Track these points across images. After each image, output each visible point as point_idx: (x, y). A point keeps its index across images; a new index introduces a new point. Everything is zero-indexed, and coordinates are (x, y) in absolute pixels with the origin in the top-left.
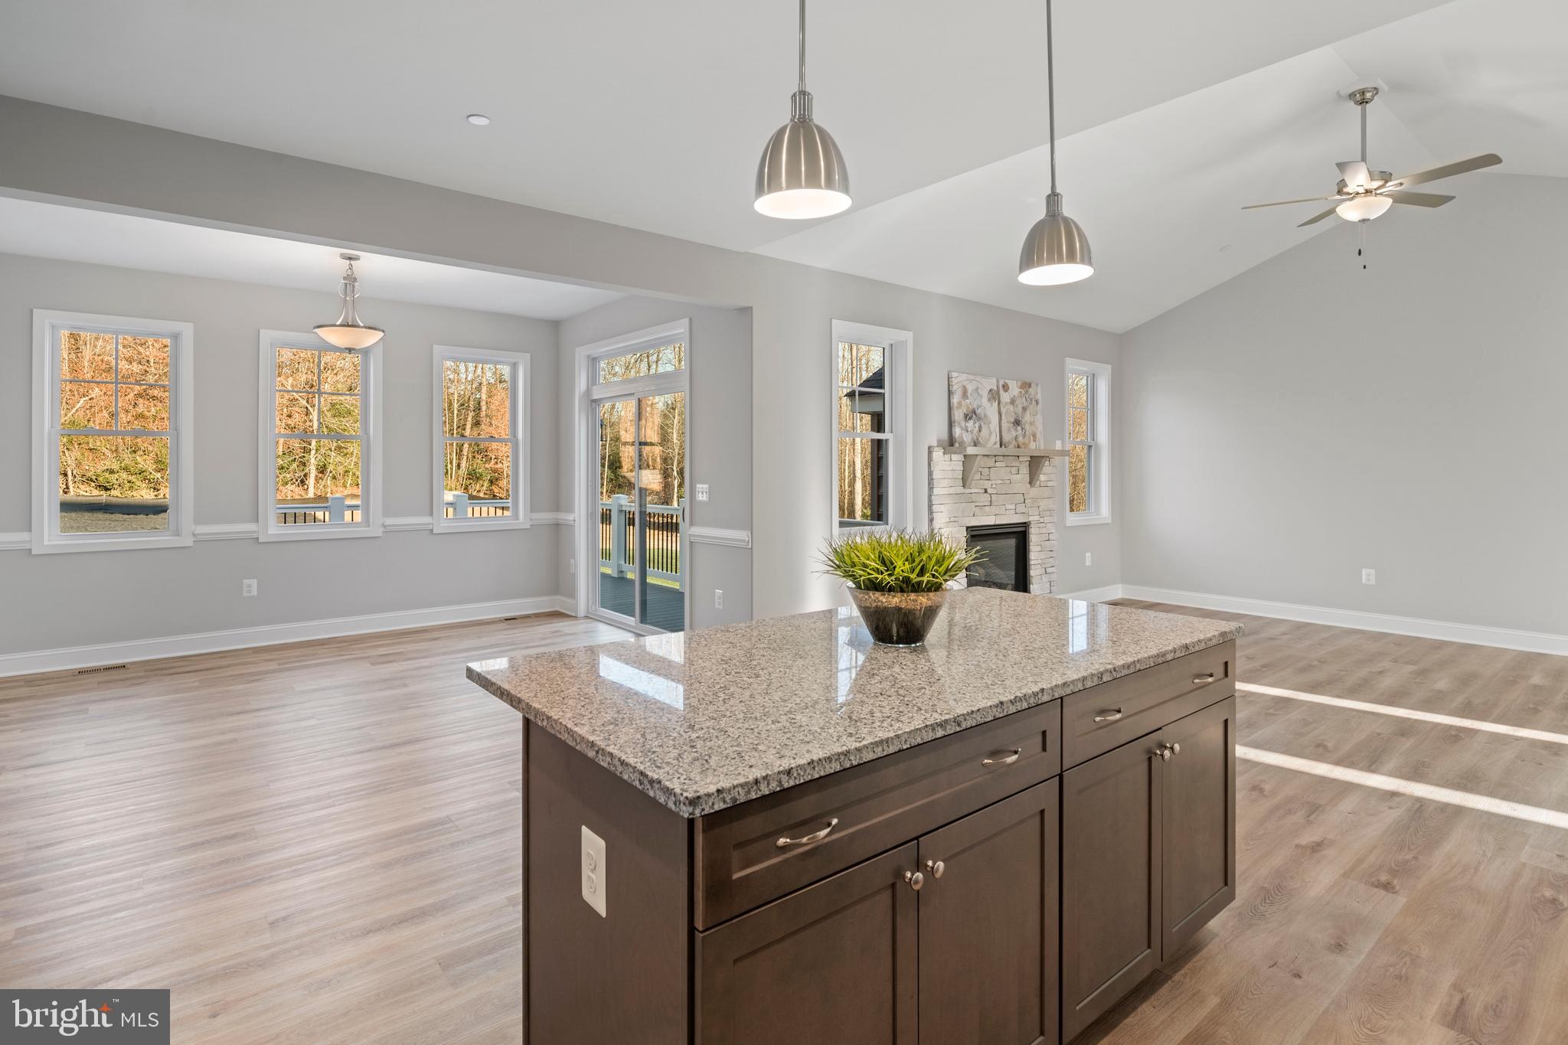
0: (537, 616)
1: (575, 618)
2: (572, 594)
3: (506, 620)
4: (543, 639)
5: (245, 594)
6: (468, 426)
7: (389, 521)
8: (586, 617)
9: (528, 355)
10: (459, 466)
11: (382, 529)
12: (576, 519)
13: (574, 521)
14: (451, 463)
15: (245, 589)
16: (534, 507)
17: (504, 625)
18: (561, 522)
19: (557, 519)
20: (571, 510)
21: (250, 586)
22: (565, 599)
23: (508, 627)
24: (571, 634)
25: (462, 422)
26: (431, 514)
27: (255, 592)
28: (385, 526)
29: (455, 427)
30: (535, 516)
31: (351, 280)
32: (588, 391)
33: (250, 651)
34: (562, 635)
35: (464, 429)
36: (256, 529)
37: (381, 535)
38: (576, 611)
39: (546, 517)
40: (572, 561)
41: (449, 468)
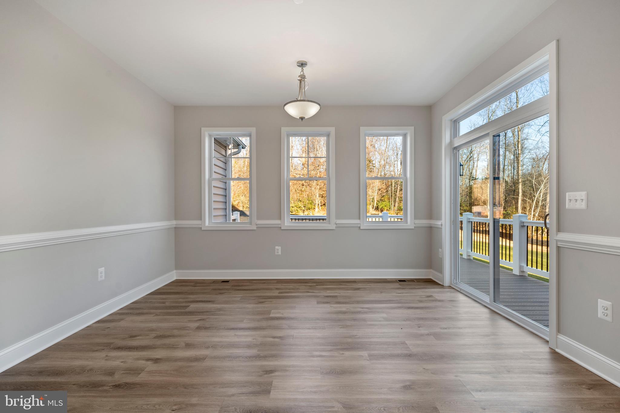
0: (419, 280)
1: (442, 286)
2: (440, 270)
3: (400, 281)
4: (421, 301)
5: (276, 254)
6: (398, 191)
7: (339, 221)
8: (450, 287)
9: (413, 127)
10: (394, 206)
11: (335, 226)
12: (443, 224)
13: (442, 225)
14: (392, 205)
15: (276, 251)
16: (416, 217)
17: (397, 285)
18: (433, 226)
19: (430, 224)
20: (439, 218)
21: (278, 250)
22: (436, 273)
23: (399, 286)
24: (440, 301)
25: (396, 190)
26: (360, 219)
27: (280, 253)
28: (336, 224)
29: (393, 191)
30: (417, 221)
31: (302, 78)
32: (451, 142)
33: (276, 281)
34: (433, 301)
35: (396, 192)
36: (280, 223)
37: (334, 229)
38: (443, 281)
39: (424, 222)
40: (440, 250)
41: (391, 206)
